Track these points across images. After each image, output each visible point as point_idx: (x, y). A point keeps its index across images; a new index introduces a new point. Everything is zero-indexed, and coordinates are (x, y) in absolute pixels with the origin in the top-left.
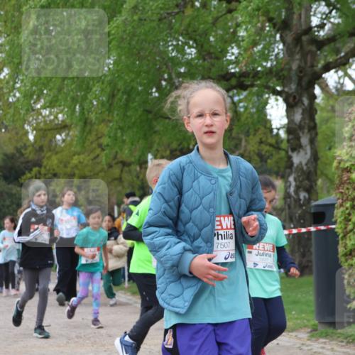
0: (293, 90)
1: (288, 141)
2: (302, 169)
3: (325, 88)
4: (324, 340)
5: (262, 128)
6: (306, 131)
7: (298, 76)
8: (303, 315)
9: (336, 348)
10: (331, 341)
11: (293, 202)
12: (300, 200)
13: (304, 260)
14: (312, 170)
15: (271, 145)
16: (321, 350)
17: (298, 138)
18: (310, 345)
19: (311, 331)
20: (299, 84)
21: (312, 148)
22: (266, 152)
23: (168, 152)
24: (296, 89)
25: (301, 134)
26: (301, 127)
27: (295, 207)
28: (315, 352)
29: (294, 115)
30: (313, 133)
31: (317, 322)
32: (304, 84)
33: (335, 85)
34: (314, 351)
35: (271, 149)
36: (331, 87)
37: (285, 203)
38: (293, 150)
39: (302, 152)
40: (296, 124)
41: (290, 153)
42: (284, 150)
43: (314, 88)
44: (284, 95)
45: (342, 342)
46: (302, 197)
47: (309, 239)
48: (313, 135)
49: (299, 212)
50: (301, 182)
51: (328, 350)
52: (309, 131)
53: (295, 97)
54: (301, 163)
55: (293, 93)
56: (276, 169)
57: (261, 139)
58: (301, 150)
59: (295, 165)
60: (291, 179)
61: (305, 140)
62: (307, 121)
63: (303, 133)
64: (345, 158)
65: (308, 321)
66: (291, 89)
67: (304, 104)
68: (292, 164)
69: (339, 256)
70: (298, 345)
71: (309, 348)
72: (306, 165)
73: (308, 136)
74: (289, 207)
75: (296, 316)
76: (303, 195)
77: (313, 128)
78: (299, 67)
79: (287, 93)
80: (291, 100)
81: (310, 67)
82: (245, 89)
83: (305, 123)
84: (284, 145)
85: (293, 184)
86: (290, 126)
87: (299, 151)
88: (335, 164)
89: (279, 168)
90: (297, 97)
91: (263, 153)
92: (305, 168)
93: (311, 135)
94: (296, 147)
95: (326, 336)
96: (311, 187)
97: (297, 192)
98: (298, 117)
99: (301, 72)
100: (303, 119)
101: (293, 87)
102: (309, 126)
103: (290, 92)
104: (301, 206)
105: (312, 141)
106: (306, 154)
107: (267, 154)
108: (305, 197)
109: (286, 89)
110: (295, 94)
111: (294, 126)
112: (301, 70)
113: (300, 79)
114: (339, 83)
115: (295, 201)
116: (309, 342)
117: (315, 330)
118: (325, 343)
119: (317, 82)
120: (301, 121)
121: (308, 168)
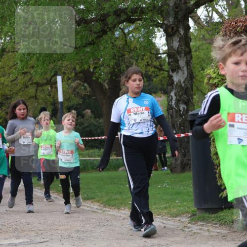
0: (171, 23)
1: (169, 63)
2: (181, 86)
3: (197, 20)
4: (201, 223)
5: (149, 54)
6: (183, 55)
7: (175, 11)
8: (185, 203)
9: (211, 229)
10: (207, 223)
11: (174, 113)
12: (180, 111)
13: (185, 159)
14: (189, 86)
15: (155, 67)
16: (199, 231)
17: (177, 61)
18: (191, 227)
19: (191, 216)
20: (176, 17)
21: (188, 69)
22: (152, 72)
23: (73, 74)
24: (174, 22)
25: (179, 58)
26: (179, 52)
27: (176, 117)
28: (195, 233)
29: (172, 43)
30: (189, 57)
31: (196, 209)
32: (179, 17)
33: (205, 18)
34: (194, 231)
35: (156, 70)
36: (202, 20)
37: (168, 114)
38: (173, 71)
39: (180, 73)
40: (175, 50)
41: (171, 73)
42: (166, 71)
43: (188, 21)
44: (164, 27)
45: (216, 224)
46: (181, 109)
47: (188, 142)
48: (189, 59)
49: (180, 121)
50: (180, 96)
51: (205, 231)
52: (185, 55)
53: (173, 28)
54: (180, 81)
55: (171, 25)
56: (160, 86)
57: (147, 62)
58: (179, 71)
59: (175, 83)
60: (173, 94)
61: (182, 63)
62: (183, 47)
63: (181, 57)
64: (214, 76)
65: (189, 208)
66: (169, 22)
67: (180, 34)
68: (173, 82)
69: (212, 155)
70: (181, 228)
71: (190, 229)
72: (184, 82)
73: (185, 59)
74: (172, 117)
75: (179, 204)
76: (182, 107)
77: (188, 52)
78: (175, 4)
79: (166, 24)
80: (170, 30)
81: (184, 4)
82: (133, 23)
83: (182, 49)
84: (166, 67)
85: (174, 98)
86: (170, 51)
87: (178, 72)
88: (206, 81)
89: (163, 85)
90: (175, 28)
91: (150, 73)
92: (183, 85)
93: (187, 58)
94: (176, 68)
95: (203, 219)
96: (189, 100)
97: (177, 104)
98: (176, 44)
99: (177, 8)
100: (180, 45)
101: (171, 20)
102: (185, 51)
103: (169, 24)
104: (181, 116)
105: (188, 63)
106: (184, 73)
107: (153, 74)
108: (184, 108)
109: (165, 22)
110: (173, 25)
111: (173, 52)
112: (176, 6)
113: (176, 14)
114: (209, 16)
115: (176, 112)
116: (189, 225)
117: (194, 215)
118: (202, 225)
119: (190, 15)
120: (178, 47)
121: (186, 85)
